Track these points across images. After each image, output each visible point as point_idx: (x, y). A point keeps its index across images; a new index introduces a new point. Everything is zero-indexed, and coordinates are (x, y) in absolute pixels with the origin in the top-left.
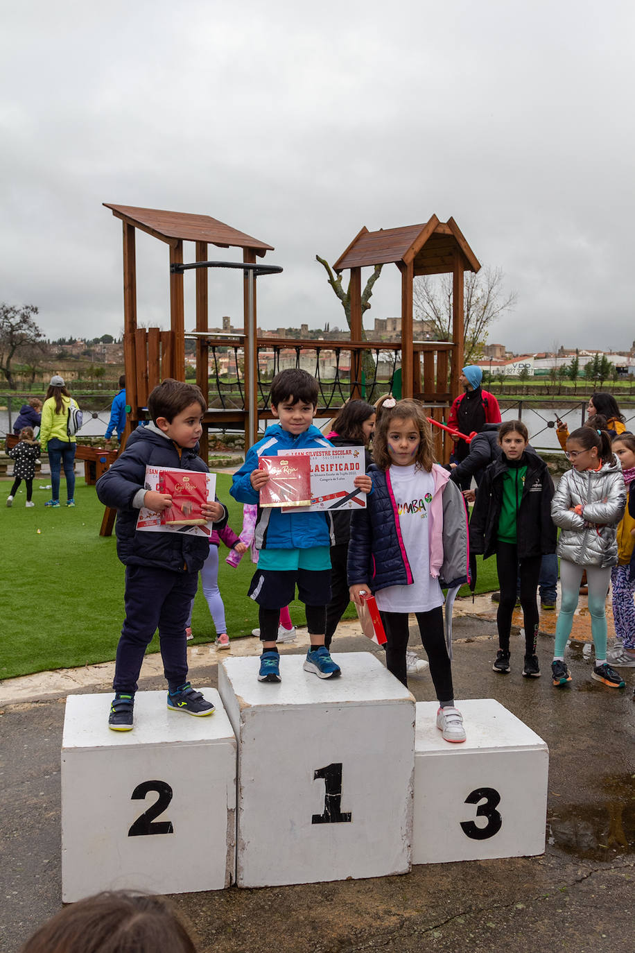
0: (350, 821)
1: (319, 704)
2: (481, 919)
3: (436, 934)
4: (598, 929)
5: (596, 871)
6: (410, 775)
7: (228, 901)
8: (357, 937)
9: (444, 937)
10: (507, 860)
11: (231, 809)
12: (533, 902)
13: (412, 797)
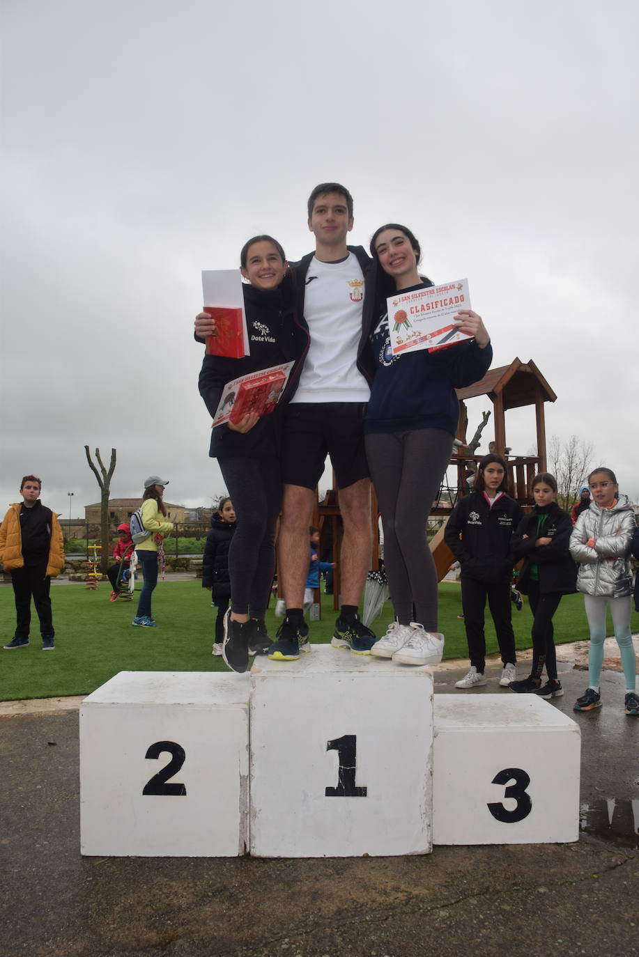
0: (366, 796)
2: (496, 900)
3: (443, 913)
4: (626, 916)
5: (632, 859)
6: (428, 751)
7: (237, 868)
8: (355, 911)
9: (450, 916)
11: (244, 776)
12: (557, 887)
13: (432, 775)
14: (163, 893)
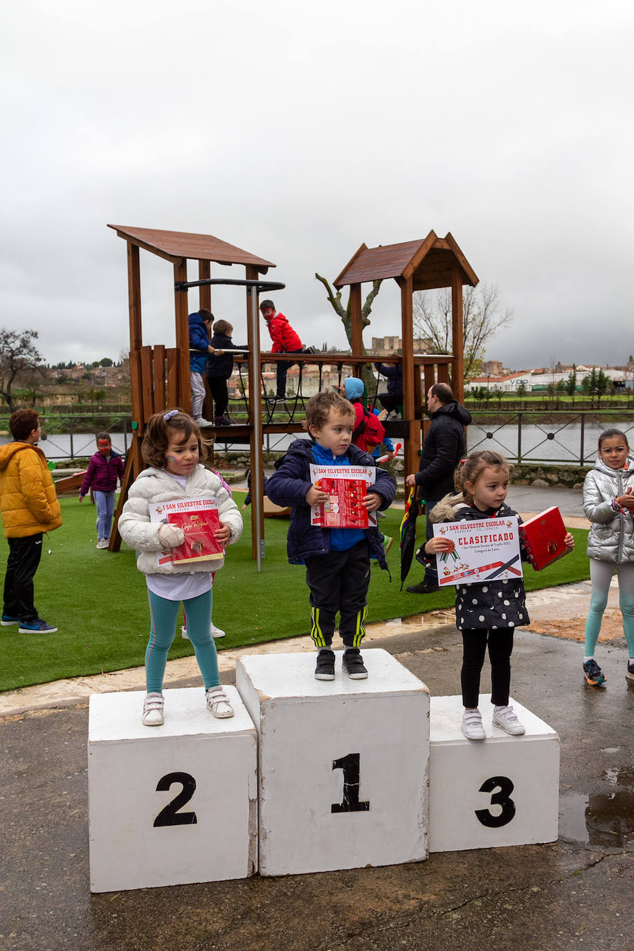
0: (368, 809)
1: (336, 696)
2: (498, 901)
3: (455, 916)
4: (612, 908)
5: (608, 855)
6: (425, 764)
7: (251, 889)
8: (378, 920)
9: (462, 919)
10: (521, 847)
11: (253, 800)
12: (548, 885)
13: (429, 786)
14: (195, 921)
